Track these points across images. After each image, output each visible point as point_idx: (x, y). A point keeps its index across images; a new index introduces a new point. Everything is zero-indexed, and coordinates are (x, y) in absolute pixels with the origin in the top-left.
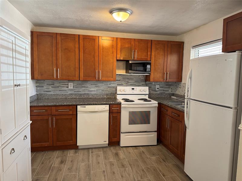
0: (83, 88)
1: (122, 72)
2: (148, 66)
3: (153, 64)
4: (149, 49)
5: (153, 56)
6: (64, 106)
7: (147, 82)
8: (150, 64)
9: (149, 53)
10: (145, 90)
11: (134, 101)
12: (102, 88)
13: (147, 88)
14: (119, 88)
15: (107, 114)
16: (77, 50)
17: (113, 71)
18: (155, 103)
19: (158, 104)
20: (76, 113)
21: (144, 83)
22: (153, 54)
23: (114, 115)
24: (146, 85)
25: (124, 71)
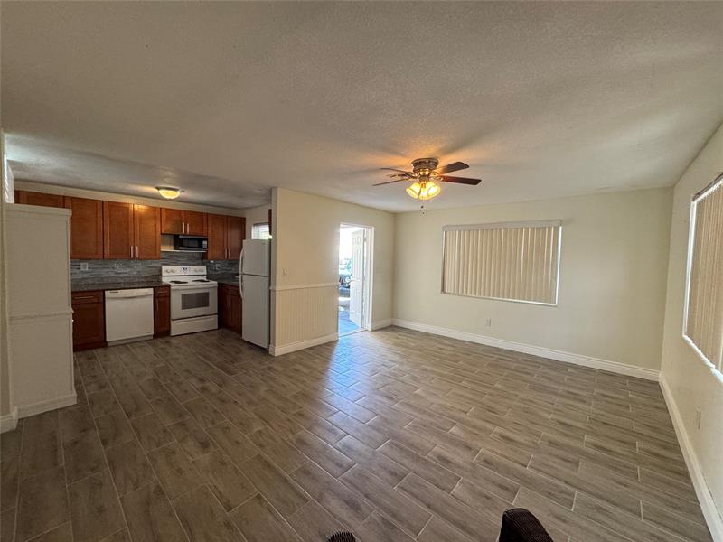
0: (106, 270)
1: (167, 248)
2: (205, 243)
3: (210, 240)
4: (205, 223)
5: (210, 232)
7: (204, 261)
8: (207, 240)
9: (205, 228)
11: (187, 283)
12: (140, 269)
13: (204, 268)
14: (164, 268)
15: (150, 301)
16: (100, 219)
17: (156, 247)
18: (214, 284)
19: (219, 284)
20: (102, 300)
21: (200, 261)
22: (210, 228)
23: (161, 300)
24: (203, 264)
25: (172, 247)
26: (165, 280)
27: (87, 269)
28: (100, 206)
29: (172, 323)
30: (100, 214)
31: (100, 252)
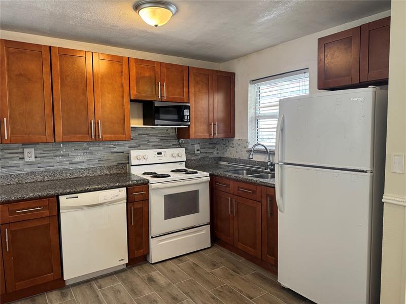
0: (58, 159)
1: (137, 123)
2: (186, 112)
3: (192, 109)
4: (185, 83)
5: (192, 96)
6: (30, 199)
7: (182, 140)
8: (188, 108)
9: (186, 90)
10: (180, 154)
11: (169, 176)
12: (98, 155)
13: (182, 151)
14: (134, 153)
15: (123, 206)
16: (47, 78)
17: (123, 121)
18: (204, 176)
19: (210, 176)
20: (56, 213)
21: (176, 142)
22: (192, 91)
23: (137, 206)
24: (180, 146)
25: (141, 121)
26: (137, 172)
27: (33, 159)
28: (46, 55)
29: (153, 242)
30: (47, 69)
31: (49, 131)
